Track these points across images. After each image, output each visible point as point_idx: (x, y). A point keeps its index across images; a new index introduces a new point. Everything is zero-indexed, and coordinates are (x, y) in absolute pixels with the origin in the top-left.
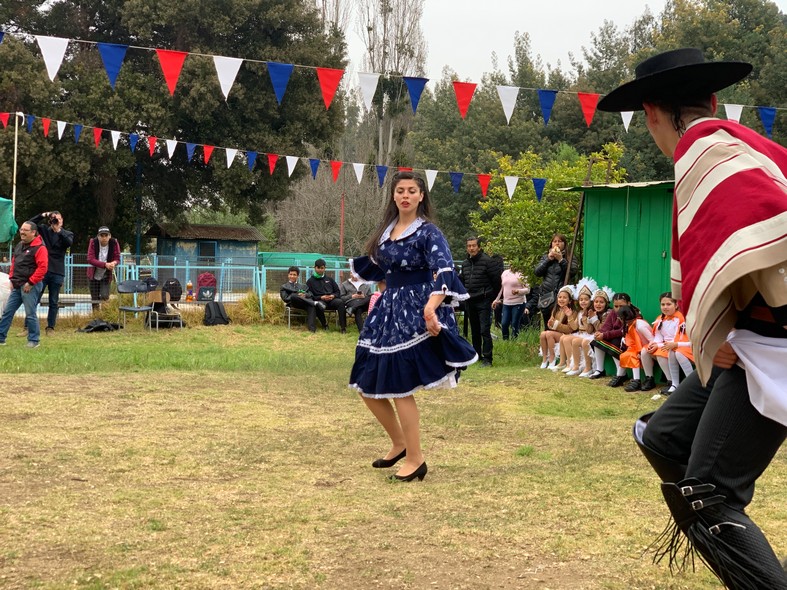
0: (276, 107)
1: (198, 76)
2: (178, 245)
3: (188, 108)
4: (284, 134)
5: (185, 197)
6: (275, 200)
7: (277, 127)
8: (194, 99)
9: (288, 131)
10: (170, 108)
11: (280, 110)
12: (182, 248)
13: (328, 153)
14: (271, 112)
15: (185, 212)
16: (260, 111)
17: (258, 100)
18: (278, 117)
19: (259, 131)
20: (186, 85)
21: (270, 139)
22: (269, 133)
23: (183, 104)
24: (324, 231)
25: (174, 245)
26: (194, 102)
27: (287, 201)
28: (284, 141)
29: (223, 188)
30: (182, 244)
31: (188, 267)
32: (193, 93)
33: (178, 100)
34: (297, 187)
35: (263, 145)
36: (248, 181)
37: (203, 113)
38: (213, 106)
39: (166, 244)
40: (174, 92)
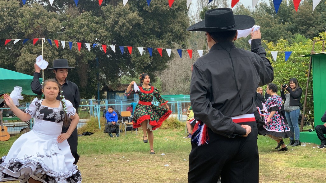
0: (158, 27)
1: (122, 15)
2: (117, 94)
3: (117, 30)
4: (162, 39)
5: (119, 72)
6: (160, 70)
7: (159, 36)
8: (120, 26)
9: (165, 37)
10: (110, 31)
11: (160, 28)
12: (118, 95)
13: (184, 46)
14: (156, 29)
15: (119, 79)
16: (151, 29)
17: (150, 24)
18: (160, 31)
19: (151, 38)
20: (116, 20)
21: (156, 42)
22: (156, 39)
23: (116, 29)
24: (184, 84)
25: (115, 94)
26: (121, 27)
27: (166, 71)
28: (163, 42)
29: (135, 66)
30: (118, 94)
31: (122, 104)
32: (120, 23)
33: (113, 27)
34: (170, 64)
35: (153, 45)
36: (147, 62)
37: (125, 32)
38: (129, 28)
39: (111, 94)
40: (111, 24)
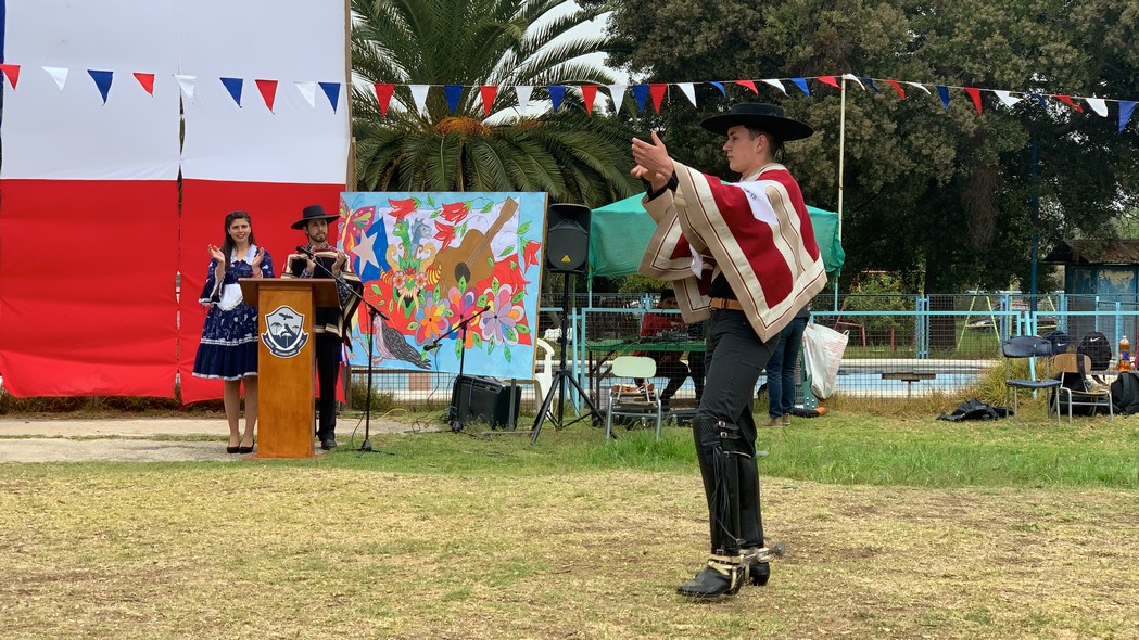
2: (1101, 275)
3: (1115, 44)
5: (1113, 195)
8: (1127, 28)
10: (1086, 46)
12: (1108, 281)
15: (1113, 220)
20: (1112, 6)
23: (1109, 38)
25: (1094, 276)
26: (1128, 34)
30: (1109, 274)
31: (1119, 312)
32: (1125, 18)
33: (1100, 32)
39: (1081, 275)
40: (1093, 20)
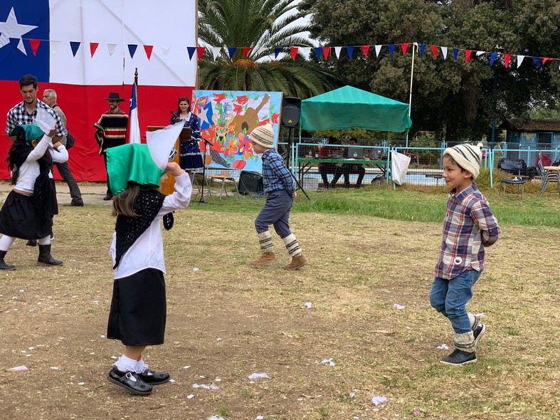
1: (542, 8)
2: (522, 135)
3: (533, 33)
5: (529, 100)
8: (538, 25)
10: (520, 33)
12: (525, 137)
15: (528, 111)
20: (532, 15)
23: (530, 30)
25: (519, 135)
26: (538, 28)
29: (558, 92)
30: (525, 134)
31: (529, 150)
32: (538, 21)
33: (526, 27)
37: (545, 35)
38: (552, 30)
39: (514, 134)
40: (523, 22)
